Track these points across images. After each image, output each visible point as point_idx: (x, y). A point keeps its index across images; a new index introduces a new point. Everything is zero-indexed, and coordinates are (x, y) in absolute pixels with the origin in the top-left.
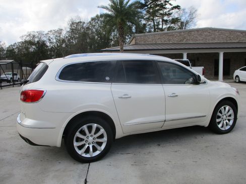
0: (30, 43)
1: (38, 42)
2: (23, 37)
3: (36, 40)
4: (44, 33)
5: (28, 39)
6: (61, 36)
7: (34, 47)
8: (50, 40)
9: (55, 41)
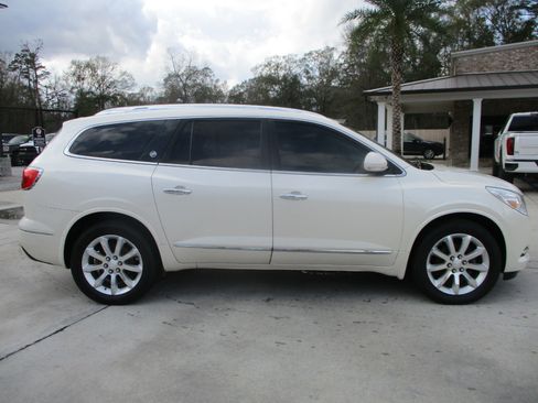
0: (270, 80)
1: (285, 78)
2: (257, 68)
3: (282, 73)
4: (297, 58)
5: (265, 72)
6: (331, 64)
7: (276, 88)
8: (307, 72)
9: (317, 74)
